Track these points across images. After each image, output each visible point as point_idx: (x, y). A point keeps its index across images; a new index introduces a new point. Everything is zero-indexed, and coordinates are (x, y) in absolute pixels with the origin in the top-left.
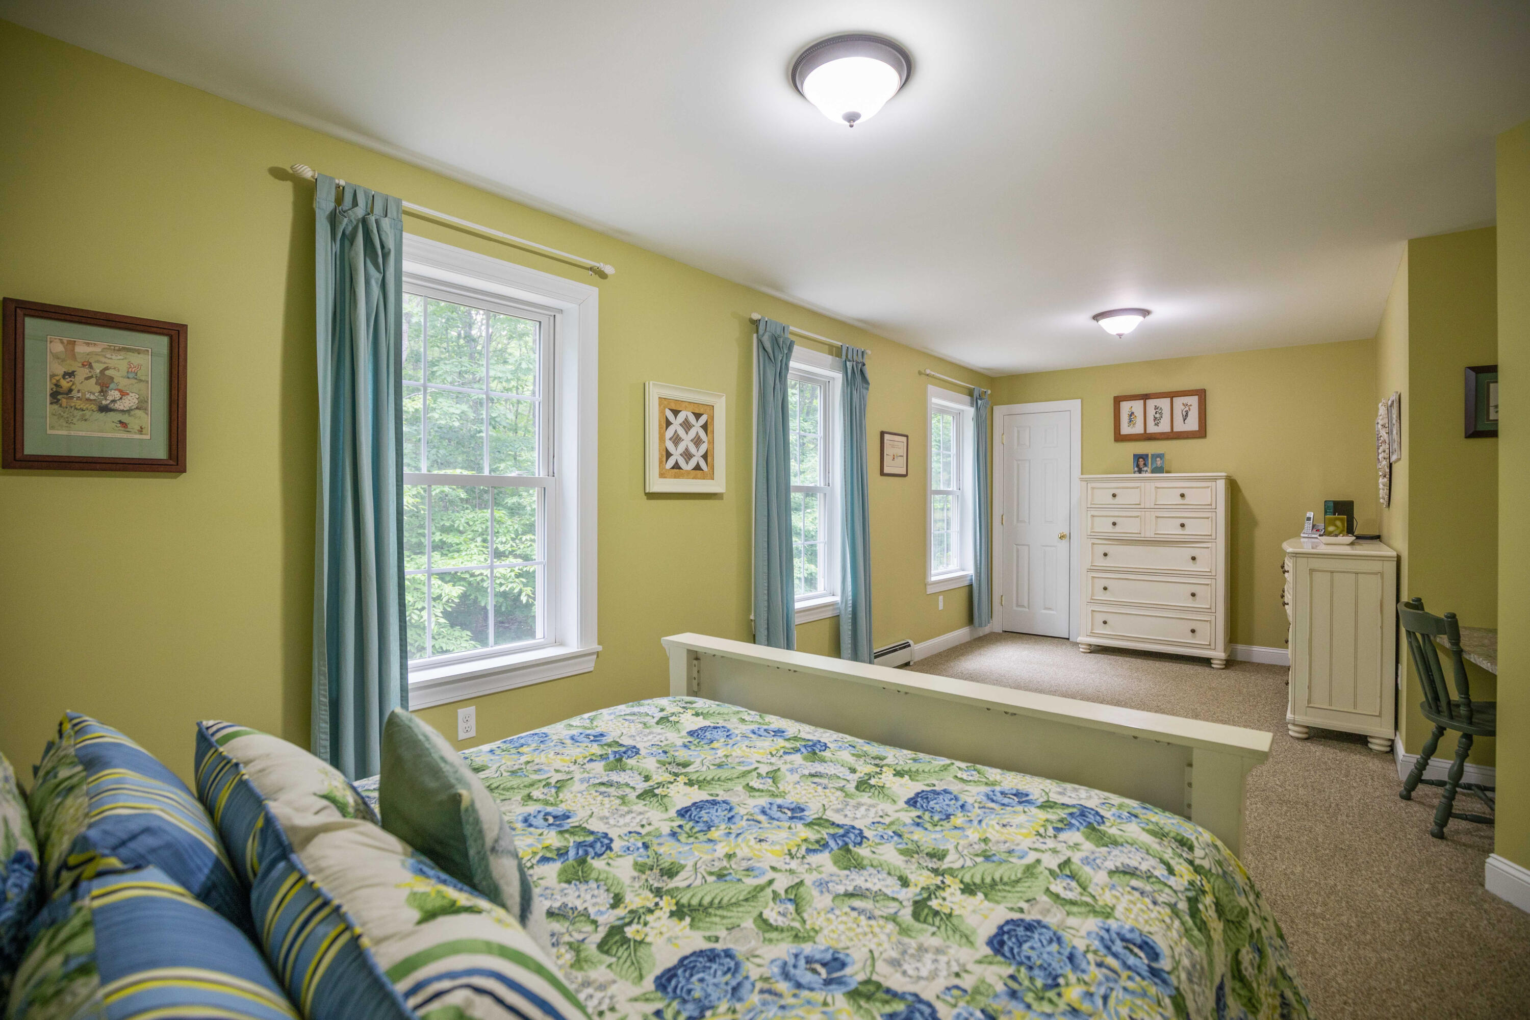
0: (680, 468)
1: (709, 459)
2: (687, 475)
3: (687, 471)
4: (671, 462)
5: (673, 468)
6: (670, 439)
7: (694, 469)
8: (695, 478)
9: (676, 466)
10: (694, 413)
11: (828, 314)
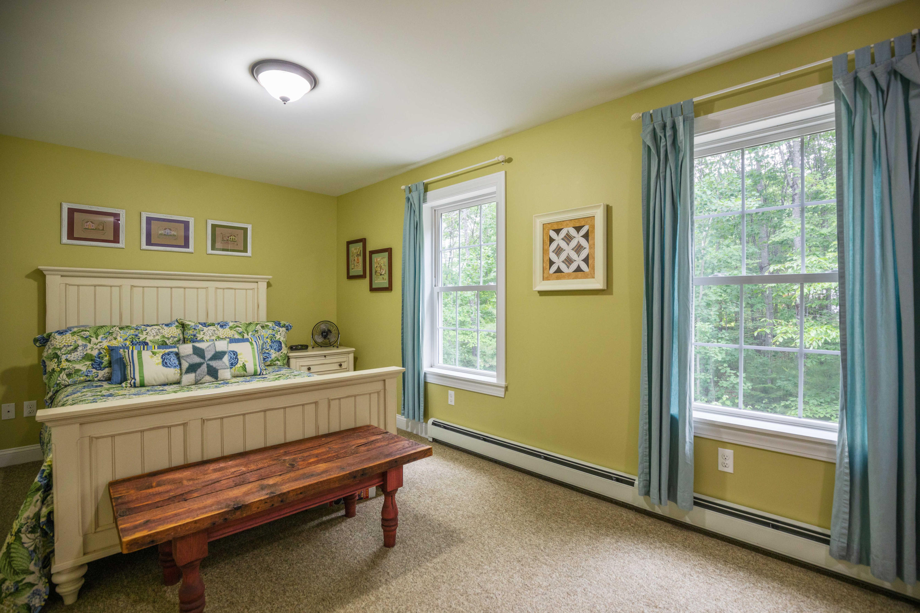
0: (561, 272)
1: (590, 262)
2: (569, 276)
3: (568, 273)
4: (554, 268)
5: (555, 272)
6: (553, 252)
7: (575, 271)
8: (576, 278)
9: (559, 271)
10: (574, 228)
11: (805, 31)
